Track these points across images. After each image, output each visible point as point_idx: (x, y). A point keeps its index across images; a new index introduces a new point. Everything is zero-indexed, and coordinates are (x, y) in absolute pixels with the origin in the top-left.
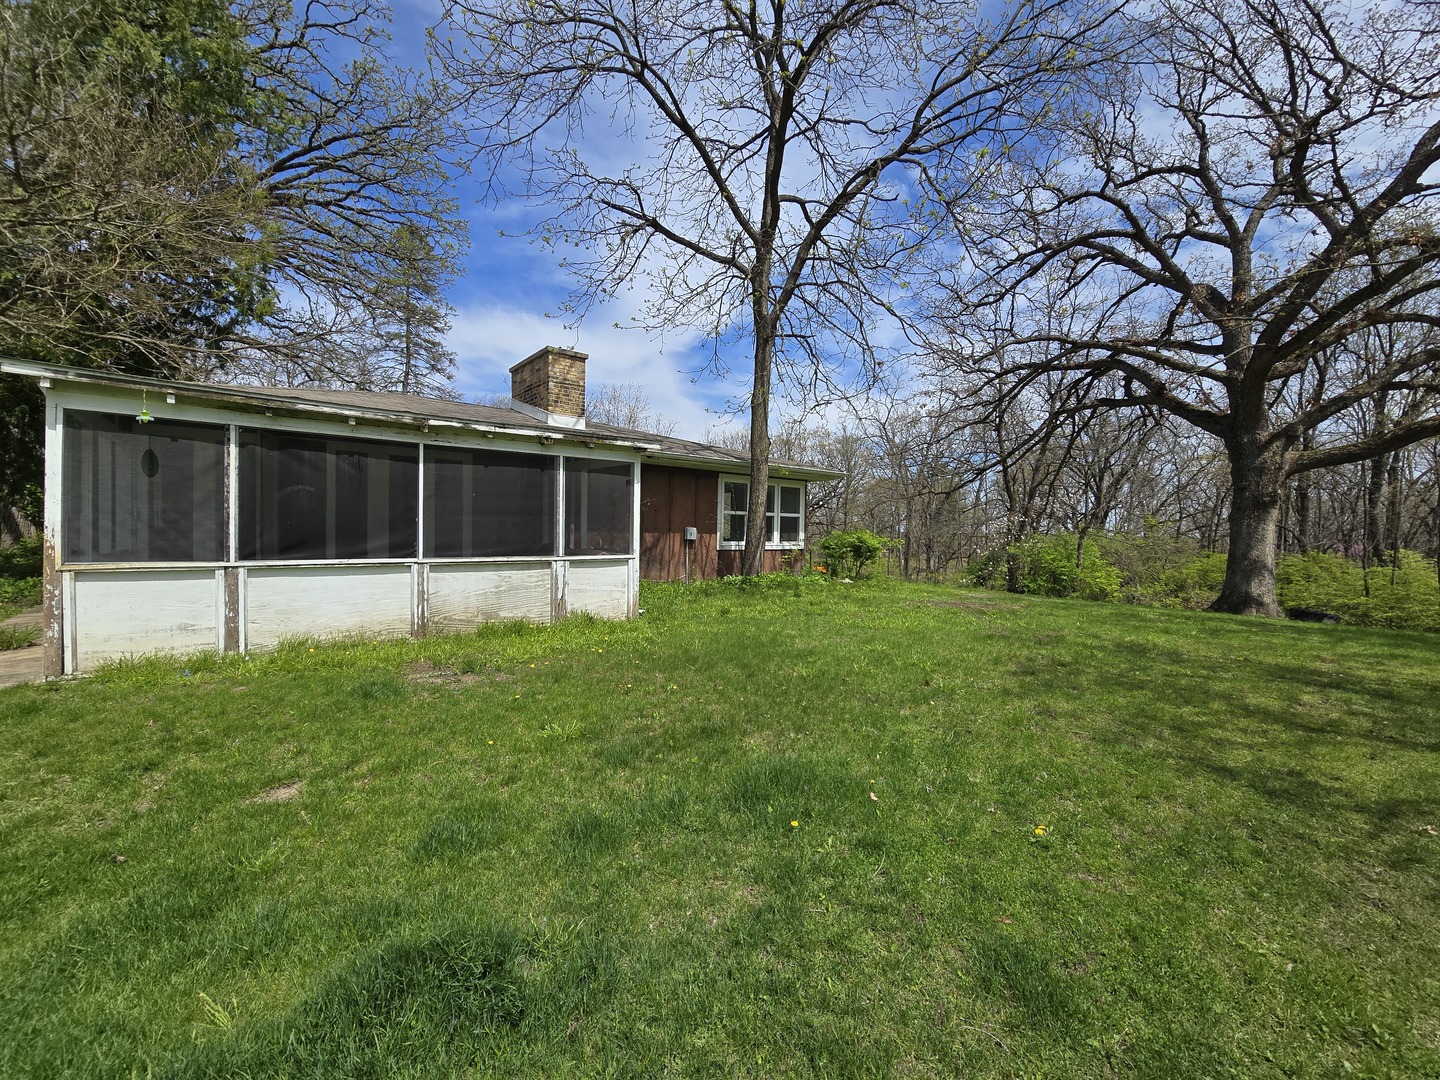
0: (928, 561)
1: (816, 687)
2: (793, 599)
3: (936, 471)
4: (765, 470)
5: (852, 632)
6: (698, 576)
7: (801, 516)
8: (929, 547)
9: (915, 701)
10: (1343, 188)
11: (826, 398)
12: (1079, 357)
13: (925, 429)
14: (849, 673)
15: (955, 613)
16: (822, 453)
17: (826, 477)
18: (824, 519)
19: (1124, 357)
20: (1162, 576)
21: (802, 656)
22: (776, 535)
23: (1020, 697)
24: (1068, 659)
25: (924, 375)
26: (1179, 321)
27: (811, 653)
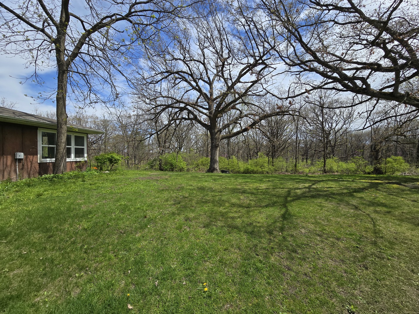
0: (135, 161)
1: (93, 233)
2: (81, 183)
3: (137, 133)
4: (64, 128)
5: (110, 197)
6: (26, 175)
7: (85, 147)
8: (135, 157)
9: (142, 228)
10: (231, 77)
11: (96, 101)
12: (177, 105)
13: (133, 120)
14: (110, 220)
15: (149, 182)
16: (95, 124)
17: (97, 133)
18: (96, 148)
19: (188, 107)
20: (194, 163)
21: (86, 215)
22: (73, 155)
23: (179, 214)
24: (187, 195)
25: (133, 102)
26: (199, 100)
27: (90, 212)
